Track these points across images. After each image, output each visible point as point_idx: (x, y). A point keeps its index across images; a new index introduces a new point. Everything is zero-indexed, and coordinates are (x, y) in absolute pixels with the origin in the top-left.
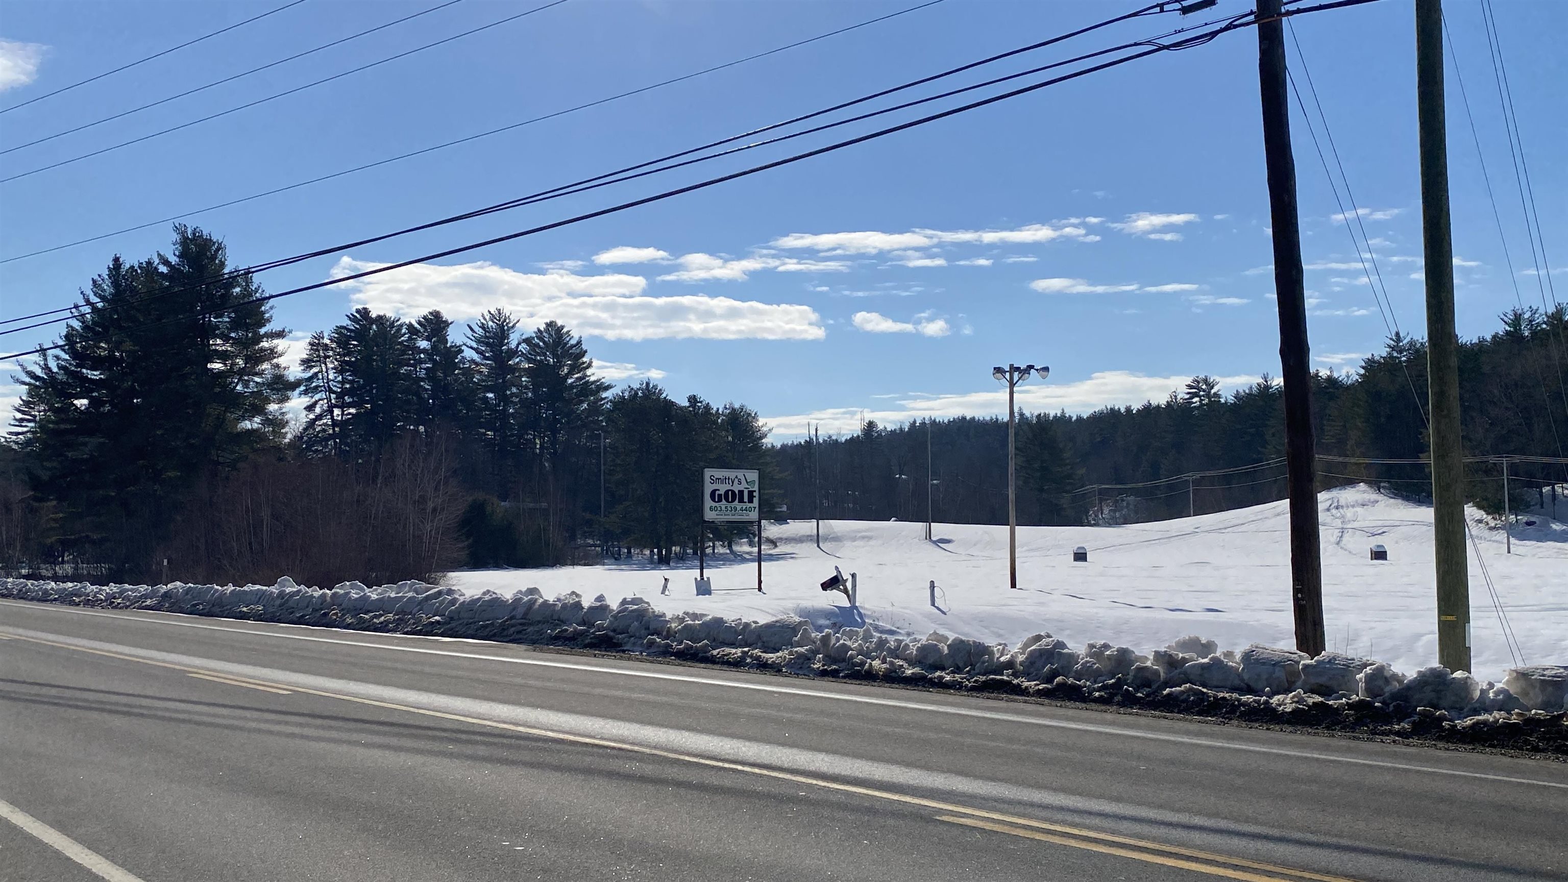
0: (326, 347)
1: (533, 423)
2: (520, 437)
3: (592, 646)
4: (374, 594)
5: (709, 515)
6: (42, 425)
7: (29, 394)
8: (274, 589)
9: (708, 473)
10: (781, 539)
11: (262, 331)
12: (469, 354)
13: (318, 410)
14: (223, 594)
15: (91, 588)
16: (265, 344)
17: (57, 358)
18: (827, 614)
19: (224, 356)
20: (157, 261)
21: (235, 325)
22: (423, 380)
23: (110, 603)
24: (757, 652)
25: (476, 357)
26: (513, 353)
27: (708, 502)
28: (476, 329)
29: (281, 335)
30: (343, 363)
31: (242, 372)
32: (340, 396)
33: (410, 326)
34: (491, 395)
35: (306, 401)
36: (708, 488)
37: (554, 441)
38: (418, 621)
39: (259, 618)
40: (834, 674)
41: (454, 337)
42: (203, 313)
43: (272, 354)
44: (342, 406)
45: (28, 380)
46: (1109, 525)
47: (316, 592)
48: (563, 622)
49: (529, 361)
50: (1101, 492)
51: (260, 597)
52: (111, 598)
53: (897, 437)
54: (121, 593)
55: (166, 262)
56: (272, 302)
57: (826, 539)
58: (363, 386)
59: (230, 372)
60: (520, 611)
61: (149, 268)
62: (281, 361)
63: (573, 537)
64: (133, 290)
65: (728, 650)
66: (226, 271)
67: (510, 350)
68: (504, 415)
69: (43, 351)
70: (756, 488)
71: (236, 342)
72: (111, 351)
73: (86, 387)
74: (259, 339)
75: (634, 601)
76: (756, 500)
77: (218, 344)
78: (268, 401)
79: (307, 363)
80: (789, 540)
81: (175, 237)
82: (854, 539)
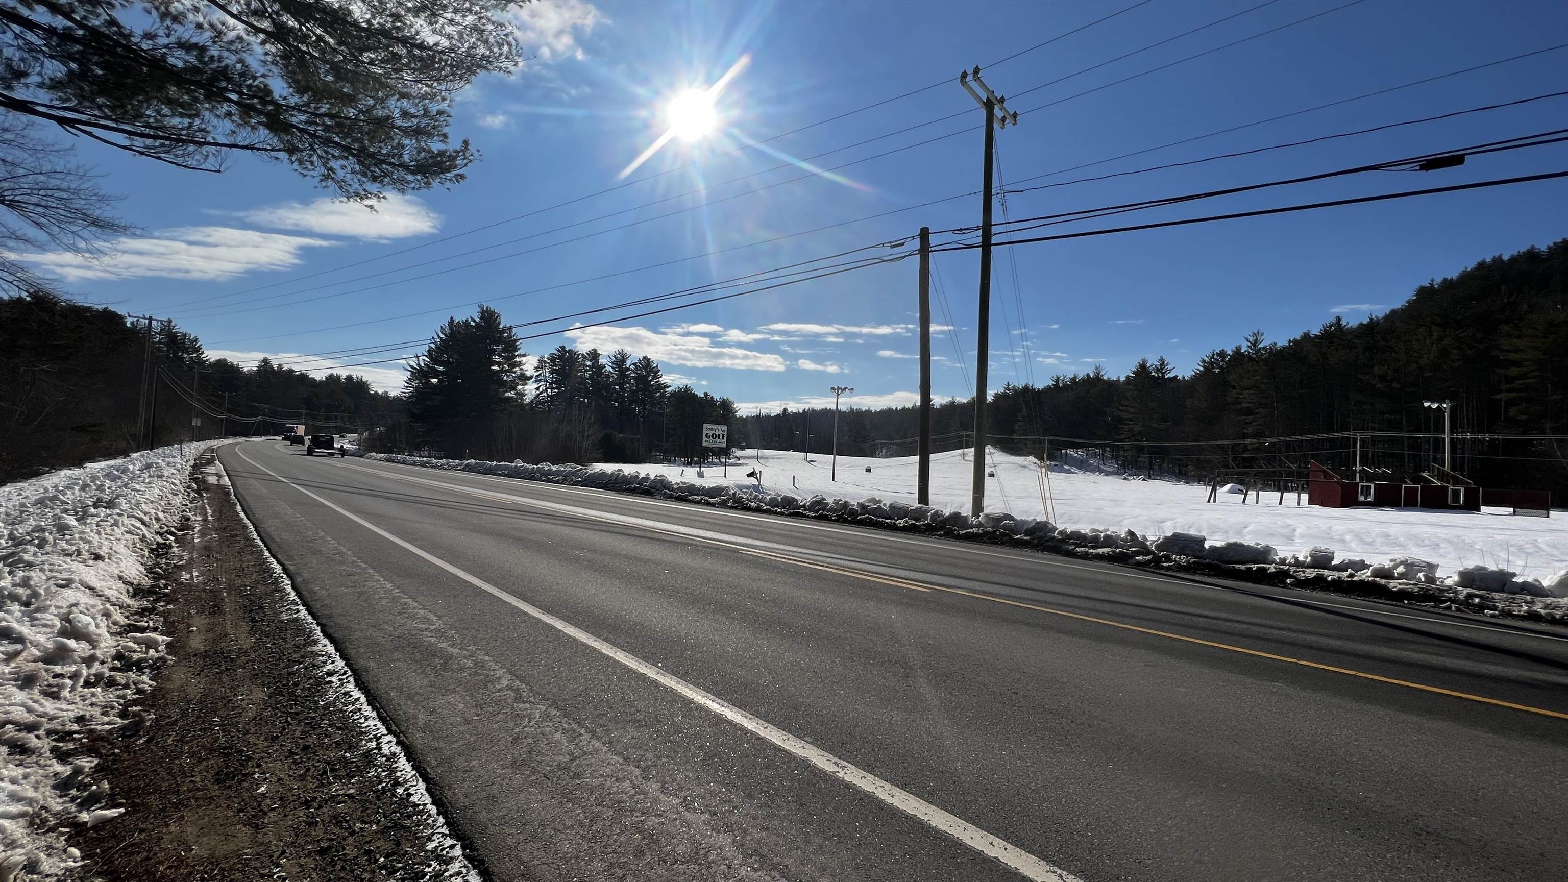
0: (545, 362)
1: (636, 401)
2: (629, 406)
3: (642, 493)
4: (554, 468)
5: (705, 444)
6: (417, 389)
7: (411, 376)
8: (513, 465)
9: (705, 425)
10: (741, 457)
11: (516, 354)
12: (608, 368)
13: (541, 390)
14: (491, 466)
15: (434, 461)
16: (517, 359)
17: (424, 360)
18: (748, 487)
19: (499, 364)
20: (470, 320)
21: (504, 350)
22: (587, 379)
23: (442, 467)
24: (707, 498)
25: (611, 370)
26: (628, 369)
27: (704, 438)
28: (612, 358)
29: (524, 355)
30: (553, 369)
31: (506, 371)
32: (551, 384)
33: (583, 355)
34: (617, 387)
35: (536, 386)
36: (705, 432)
37: (644, 409)
38: (572, 480)
39: (505, 475)
40: (736, 508)
41: (602, 361)
42: (490, 344)
43: (520, 364)
44: (552, 389)
45: (410, 369)
46: (884, 457)
47: (530, 466)
48: (630, 483)
49: (635, 373)
50: (882, 443)
51: (507, 468)
52: (442, 465)
53: (796, 415)
54: (448, 463)
55: (474, 321)
56: (521, 341)
57: (762, 458)
58: (561, 380)
59: (502, 371)
60: (613, 478)
61: (466, 323)
62: (524, 367)
63: (651, 451)
64: (459, 333)
65: (695, 497)
66: (501, 326)
67: (626, 368)
68: (623, 396)
69: (417, 357)
70: (726, 433)
71: (504, 358)
72: (448, 359)
73: (436, 374)
74: (515, 357)
75: (660, 476)
76: (725, 438)
77: (496, 358)
78: (517, 384)
79: (537, 369)
80: (745, 458)
81: (479, 310)
82: (774, 458)
